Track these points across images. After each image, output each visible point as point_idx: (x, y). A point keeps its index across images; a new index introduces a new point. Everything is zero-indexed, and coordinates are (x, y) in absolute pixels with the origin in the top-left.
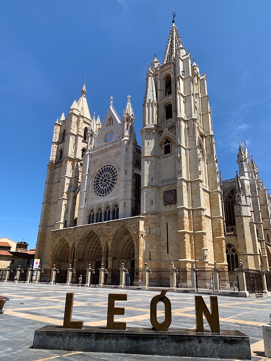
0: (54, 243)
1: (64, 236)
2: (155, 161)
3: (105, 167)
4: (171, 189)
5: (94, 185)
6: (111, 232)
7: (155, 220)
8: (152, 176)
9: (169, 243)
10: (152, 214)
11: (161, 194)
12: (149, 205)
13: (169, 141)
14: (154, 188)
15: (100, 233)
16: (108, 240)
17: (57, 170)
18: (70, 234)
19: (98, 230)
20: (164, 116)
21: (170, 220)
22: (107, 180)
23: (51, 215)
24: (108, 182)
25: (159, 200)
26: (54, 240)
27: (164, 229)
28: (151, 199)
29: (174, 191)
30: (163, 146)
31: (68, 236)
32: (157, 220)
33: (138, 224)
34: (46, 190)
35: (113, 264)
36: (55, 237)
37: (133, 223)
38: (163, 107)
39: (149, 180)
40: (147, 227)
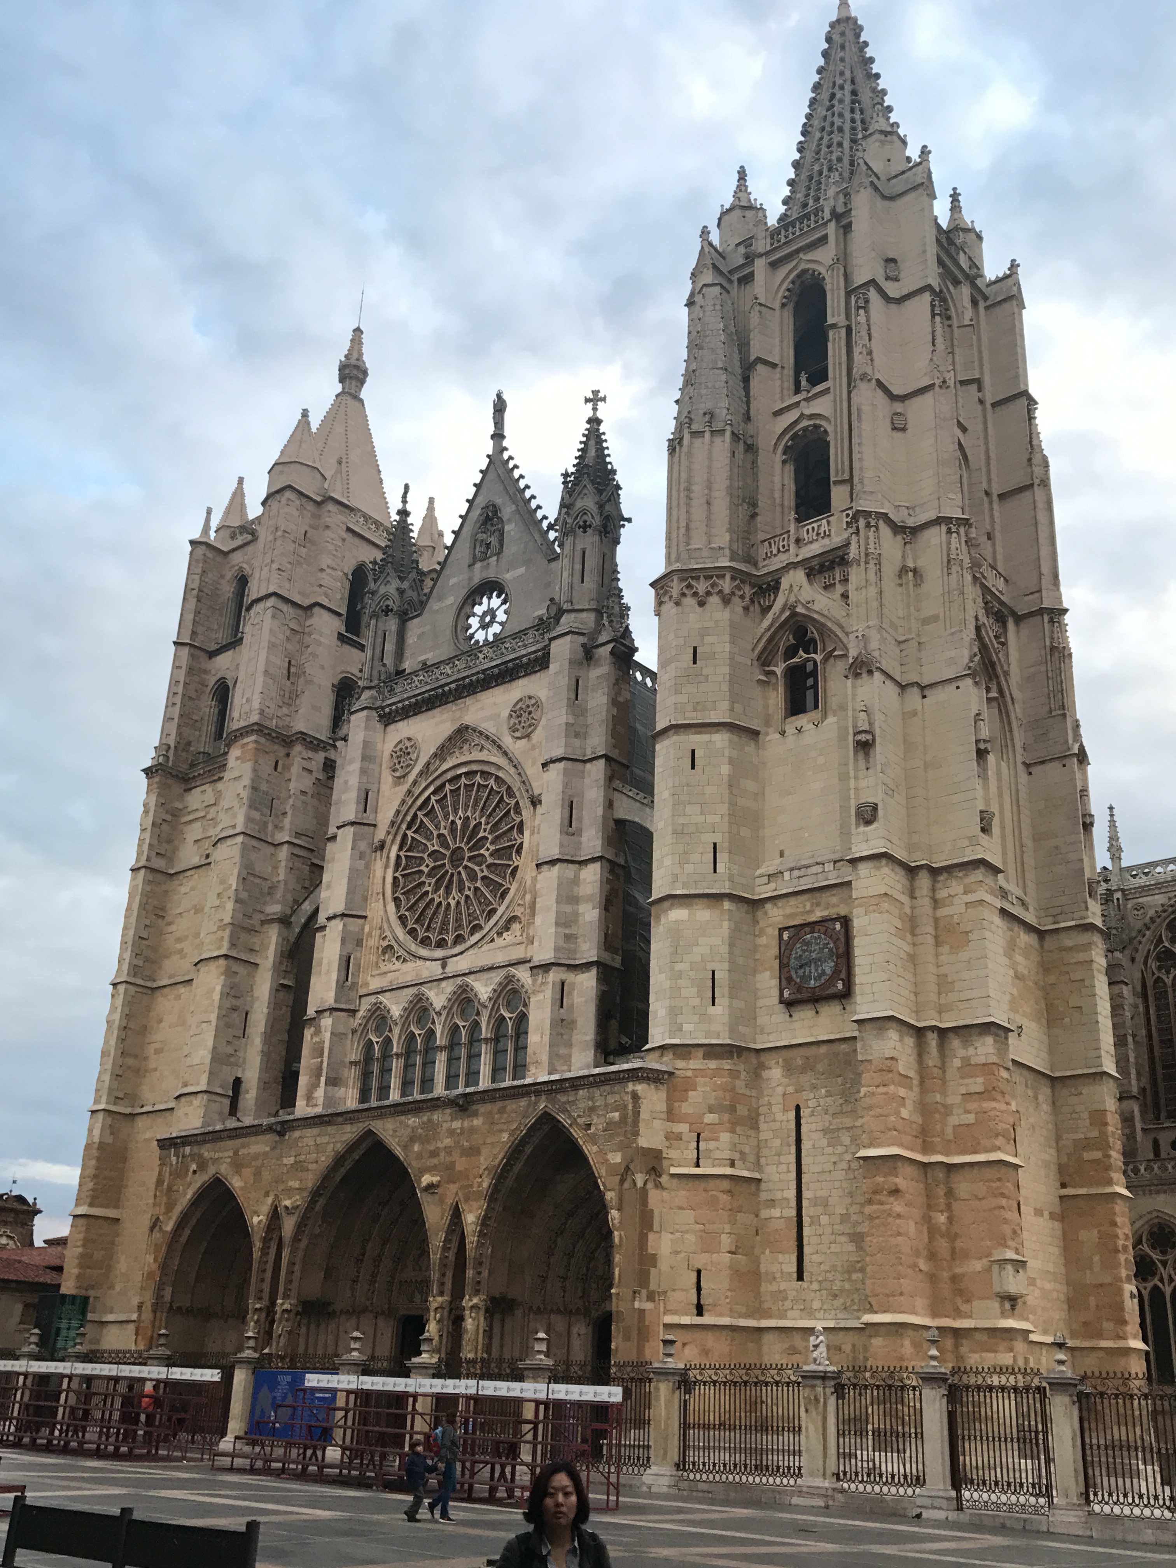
0: (169, 1208)
1: (224, 1169)
2: (735, 754)
3: (454, 781)
4: (818, 914)
5: (396, 881)
6: (485, 1151)
7: (727, 1089)
8: (718, 838)
9: (806, 1220)
10: (707, 1056)
11: (763, 940)
12: (697, 1002)
13: (814, 641)
14: (727, 907)
15: (420, 1156)
16: (467, 1199)
17: (197, 798)
18: (256, 1157)
19: (412, 1139)
20: (786, 503)
21: (814, 1087)
23: (158, 1051)
24: (469, 864)
25: (754, 972)
26: (170, 1189)
27: (777, 1142)
28: (711, 966)
29: (838, 926)
30: (779, 669)
31: (247, 1172)
32: (741, 1089)
33: (630, 1107)
34: (136, 905)
35: (489, 1333)
36: (179, 1173)
37: (606, 1105)
38: (779, 457)
39: (695, 857)
40: (682, 1128)
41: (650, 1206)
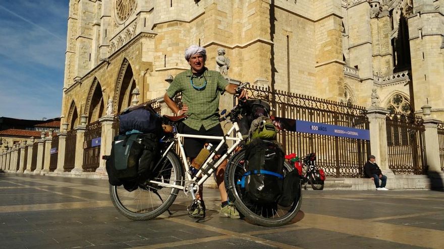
0: (67, 111)
1: (74, 97)
5: (117, 2)
6: (113, 75)
10: (168, 26)
12: (166, 7)
15: (103, 81)
16: (111, 92)
18: (78, 92)
19: (102, 77)
21: (204, 30)
26: (67, 105)
33: (140, 48)
36: (68, 100)
37: (136, 50)
40: (160, 54)
41: (148, 83)
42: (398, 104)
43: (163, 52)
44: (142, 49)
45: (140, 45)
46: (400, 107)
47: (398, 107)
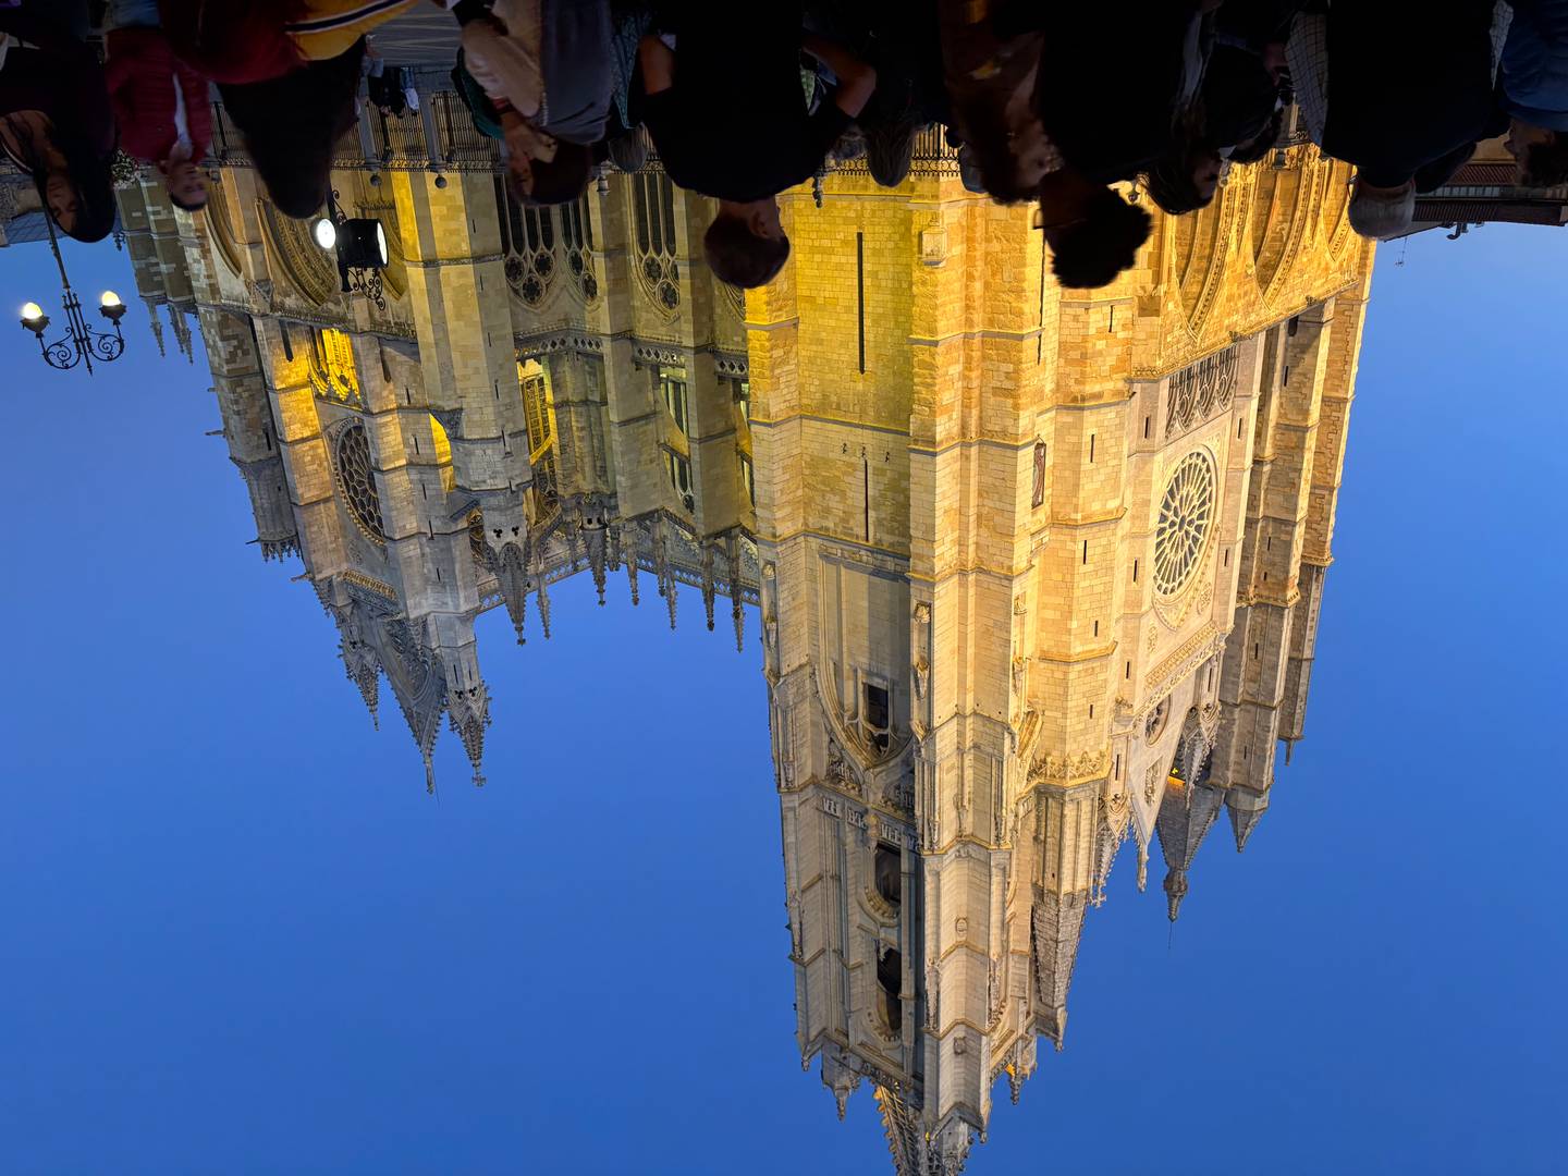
3: (1180, 584)
5: (1210, 500)
7: (1088, 369)
8: (1083, 568)
10: (1099, 396)
14: (1079, 516)
22: (1176, 528)
28: (1093, 466)
31: (1323, 266)
32: (1074, 371)
39: (1099, 550)
40: (1121, 335)
41: (1150, 272)
42: (530, 280)
43: (1116, 337)
44: (1160, 343)
45: (1163, 353)
46: (526, 272)
47: (530, 271)
